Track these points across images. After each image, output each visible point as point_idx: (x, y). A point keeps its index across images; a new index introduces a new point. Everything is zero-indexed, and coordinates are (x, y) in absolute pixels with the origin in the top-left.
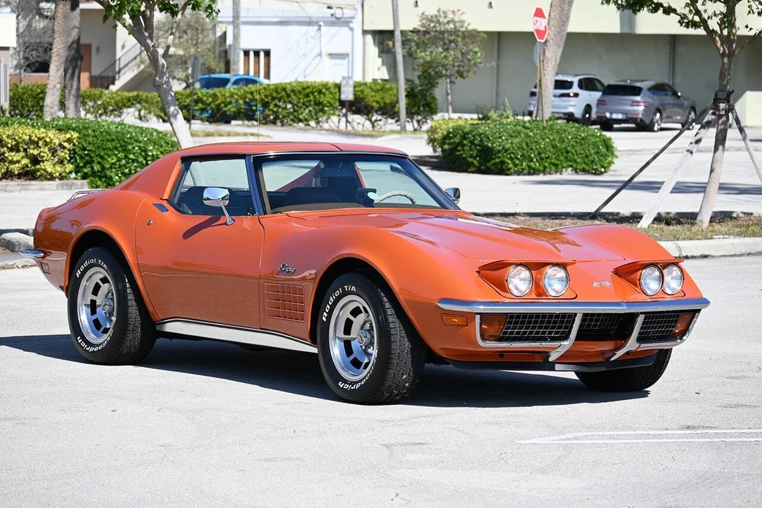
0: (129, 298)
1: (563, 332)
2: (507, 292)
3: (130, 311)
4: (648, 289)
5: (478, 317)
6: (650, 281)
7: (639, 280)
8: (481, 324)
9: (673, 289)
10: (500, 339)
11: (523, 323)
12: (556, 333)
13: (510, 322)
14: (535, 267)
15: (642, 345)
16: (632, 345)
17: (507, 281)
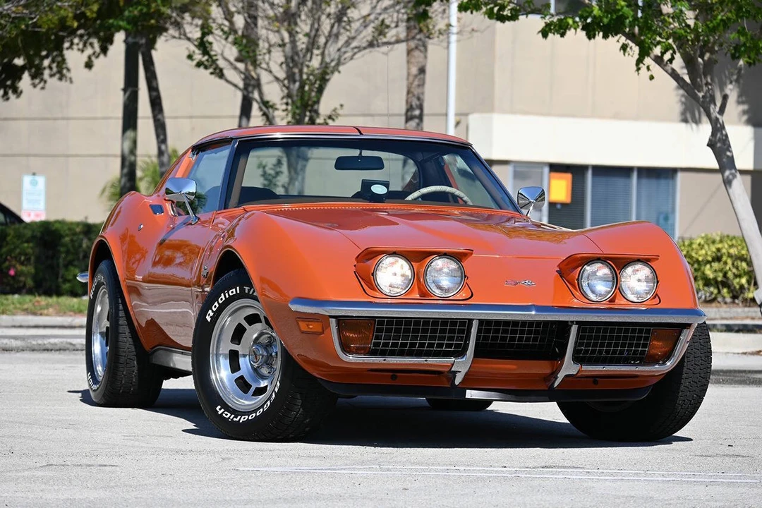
0: (121, 322)
1: (457, 346)
2: (374, 290)
3: (120, 339)
4: (593, 292)
5: (333, 321)
6: (597, 281)
7: (578, 280)
8: (339, 331)
9: (636, 293)
10: (373, 353)
11: (398, 331)
12: (449, 346)
13: (380, 330)
14: (417, 258)
15: (585, 368)
16: (569, 367)
17: (373, 274)
